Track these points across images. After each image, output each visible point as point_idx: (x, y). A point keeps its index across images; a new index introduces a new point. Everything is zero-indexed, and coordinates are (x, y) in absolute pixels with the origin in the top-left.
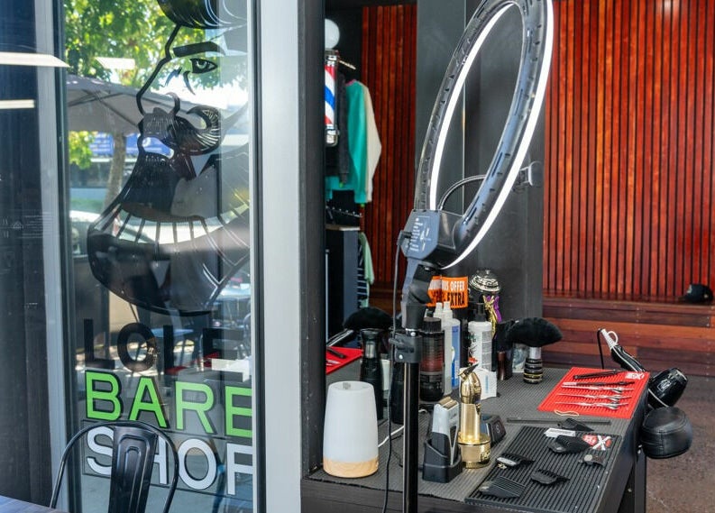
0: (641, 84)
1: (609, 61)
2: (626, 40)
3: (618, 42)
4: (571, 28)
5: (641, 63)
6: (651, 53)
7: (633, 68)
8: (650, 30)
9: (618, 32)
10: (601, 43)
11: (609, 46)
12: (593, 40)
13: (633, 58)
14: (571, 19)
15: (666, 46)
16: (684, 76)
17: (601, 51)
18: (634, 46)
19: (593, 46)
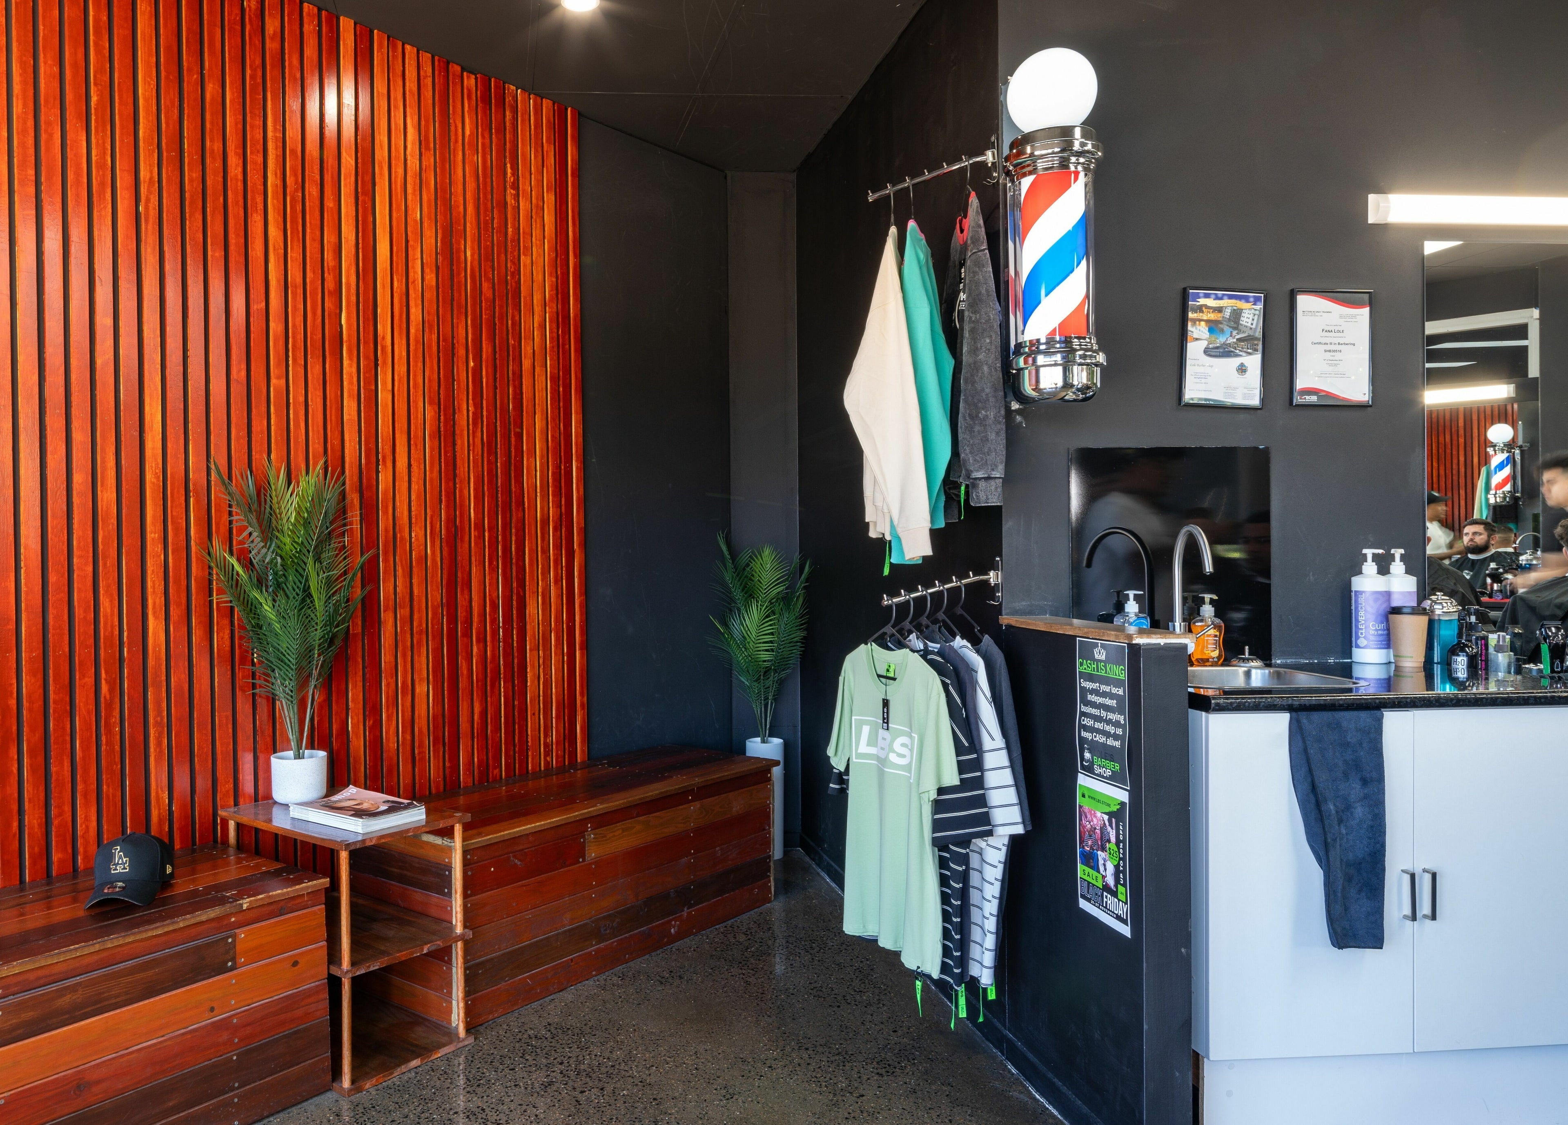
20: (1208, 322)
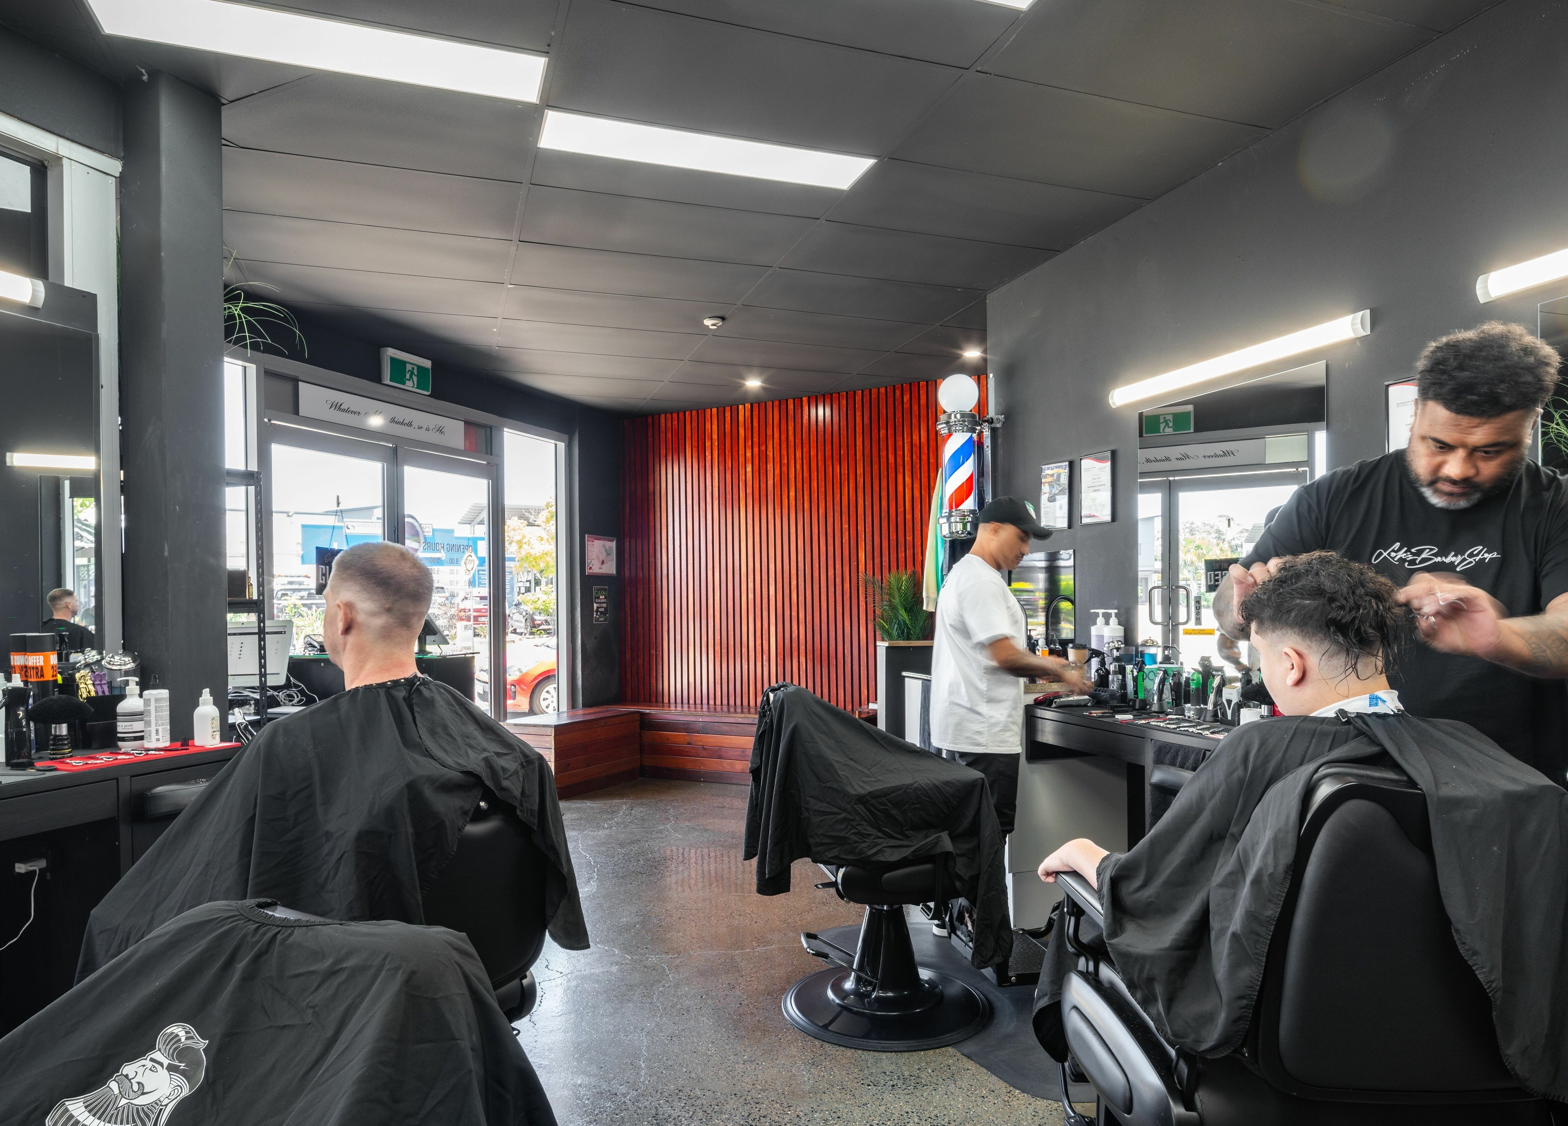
0: (778, 492)
1: (749, 469)
2: (763, 448)
3: (756, 450)
4: (715, 436)
5: (777, 471)
6: (786, 461)
7: (770, 476)
8: (784, 437)
9: (756, 440)
10: (741, 452)
11: (749, 454)
12: (735, 449)
13: (770, 466)
14: (715, 427)
15: (798, 454)
16: (814, 484)
17: (741, 459)
18: (770, 454)
19: (735, 454)
20: (1048, 482)
